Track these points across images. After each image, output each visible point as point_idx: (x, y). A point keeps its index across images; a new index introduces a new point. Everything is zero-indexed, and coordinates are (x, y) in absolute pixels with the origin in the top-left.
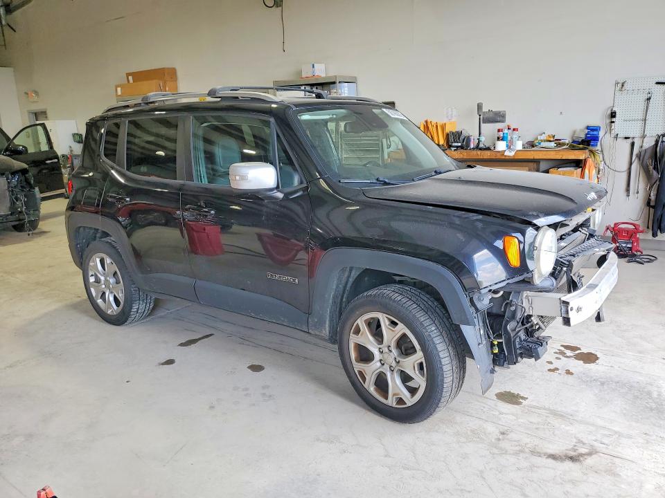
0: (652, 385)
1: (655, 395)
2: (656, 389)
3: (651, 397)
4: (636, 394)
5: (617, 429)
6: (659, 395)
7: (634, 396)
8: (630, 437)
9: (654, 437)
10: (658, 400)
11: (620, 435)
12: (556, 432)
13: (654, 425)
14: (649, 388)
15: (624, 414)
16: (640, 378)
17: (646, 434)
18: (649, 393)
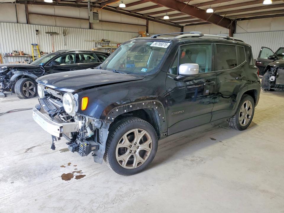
0: (28, 181)
1: (24, 178)
2: (25, 180)
3: (24, 176)
4: (31, 174)
5: (26, 160)
6: (22, 179)
7: (30, 172)
8: (20, 160)
9: (12, 164)
10: (21, 176)
11: (23, 159)
12: (40, 151)
13: (15, 167)
14: (28, 179)
15: (28, 165)
16: (35, 181)
17: (16, 163)
18: (26, 177)
